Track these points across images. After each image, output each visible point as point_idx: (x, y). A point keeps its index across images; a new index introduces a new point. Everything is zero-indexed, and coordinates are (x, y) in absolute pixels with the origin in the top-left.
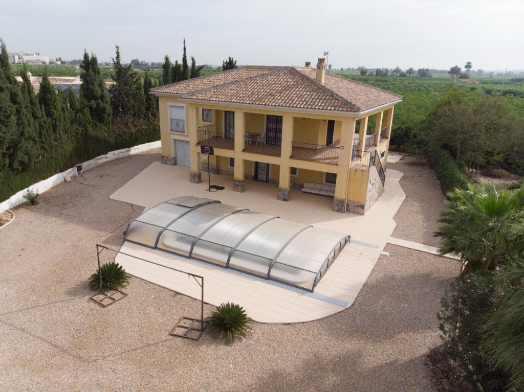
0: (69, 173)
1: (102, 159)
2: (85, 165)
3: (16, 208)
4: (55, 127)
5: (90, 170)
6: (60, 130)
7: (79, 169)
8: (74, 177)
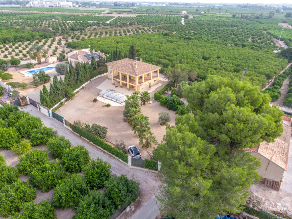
0: (89, 82)
1: (95, 78)
2: (92, 80)
3: (81, 89)
4: (86, 73)
5: (93, 81)
6: (87, 73)
7: (91, 81)
8: (90, 83)
